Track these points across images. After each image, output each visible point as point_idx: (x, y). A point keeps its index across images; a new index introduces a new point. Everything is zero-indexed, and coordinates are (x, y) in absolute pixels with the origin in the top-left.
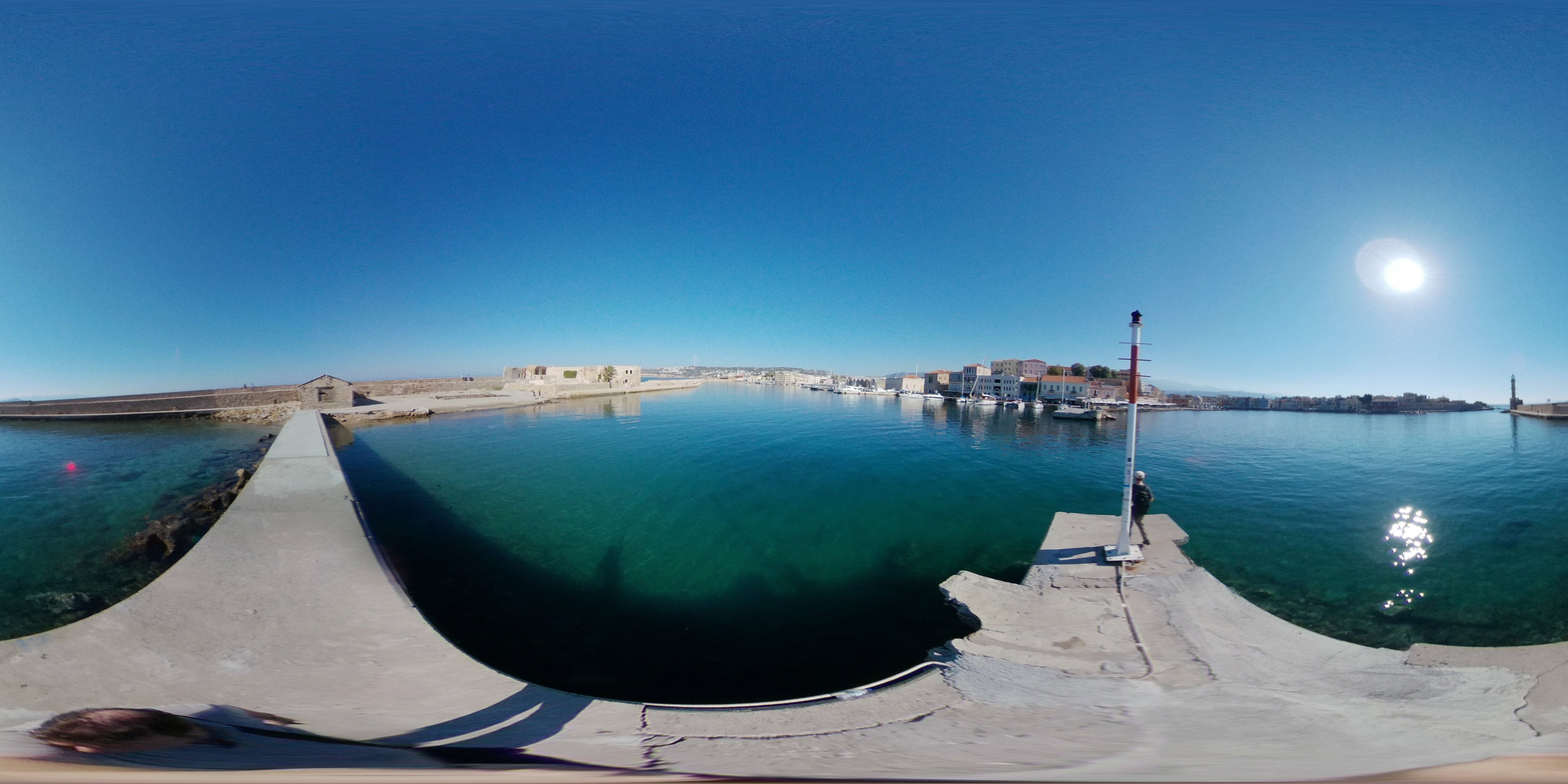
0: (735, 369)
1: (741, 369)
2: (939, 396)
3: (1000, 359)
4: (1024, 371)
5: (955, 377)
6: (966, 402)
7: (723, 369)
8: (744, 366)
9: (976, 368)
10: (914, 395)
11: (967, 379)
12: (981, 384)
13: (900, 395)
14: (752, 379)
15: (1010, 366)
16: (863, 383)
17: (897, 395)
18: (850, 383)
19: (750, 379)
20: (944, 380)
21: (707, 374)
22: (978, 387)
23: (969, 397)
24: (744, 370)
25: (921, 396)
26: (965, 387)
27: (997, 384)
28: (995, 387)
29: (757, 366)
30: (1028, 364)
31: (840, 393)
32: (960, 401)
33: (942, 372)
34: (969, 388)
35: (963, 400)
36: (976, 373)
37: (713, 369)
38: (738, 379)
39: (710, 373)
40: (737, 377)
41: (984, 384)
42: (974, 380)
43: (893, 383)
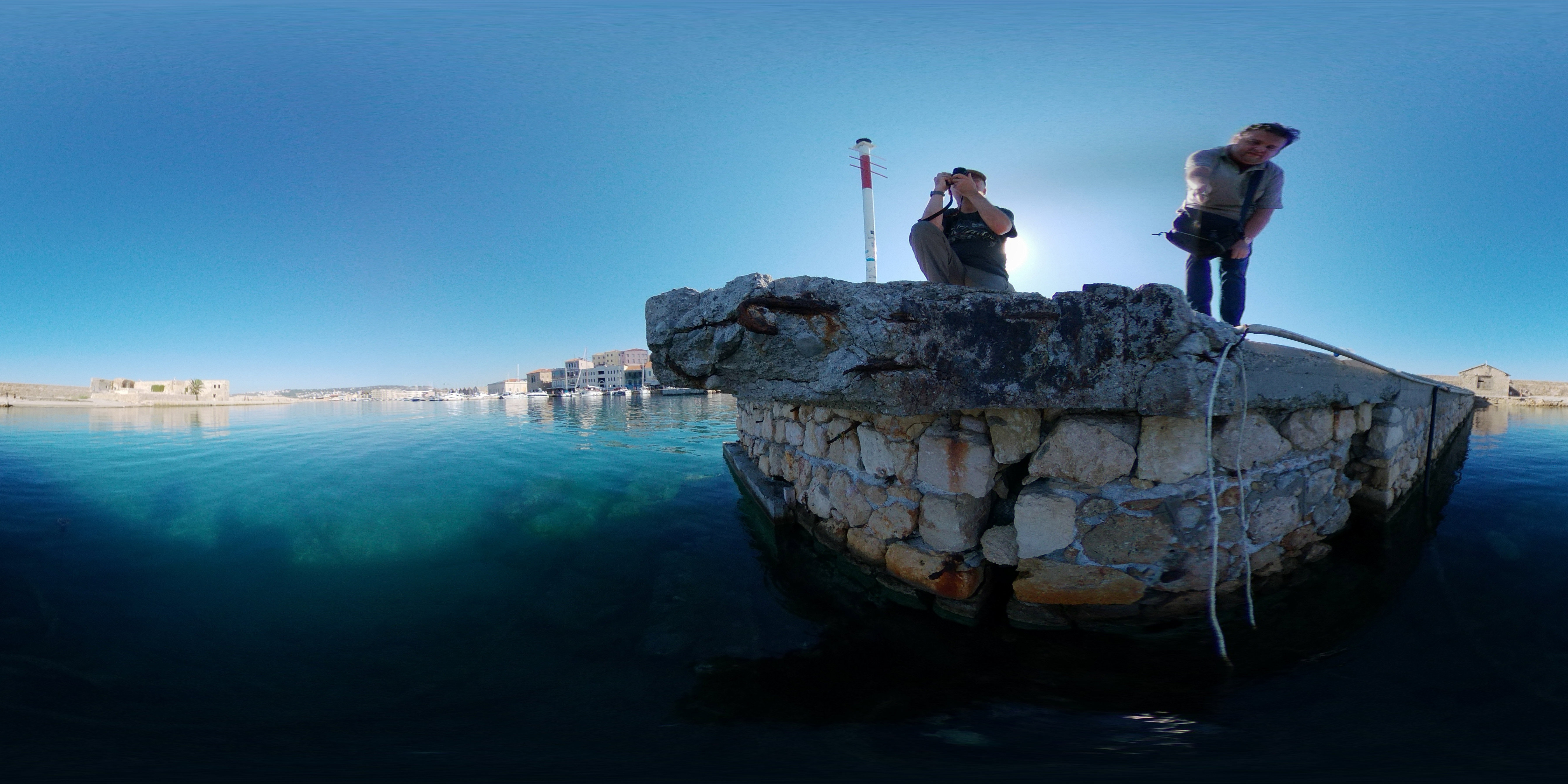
0: (331, 390)
1: (337, 390)
2: (544, 393)
3: (601, 351)
4: (627, 361)
5: (558, 374)
6: (571, 396)
7: (319, 391)
8: (340, 387)
9: (577, 362)
10: (518, 396)
11: (570, 374)
12: (585, 377)
13: (503, 397)
14: (347, 397)
15: (612, 358)
16: (466, 392)
17: (501, 398)
18: (452, 392)
19: (346, 398)
20: (547, 378)
21: (303, 396)
22: (581, 381)
23: (574, 391)
24: (340, 390)
25: (525, 396)
26: (569, 382)
27: (601, 376)
28: (599, 379)
29: (353, 386)
30: (628, 353)
31: (442, 400)
32: (565, 396)
33: (543, 370)
34: (574, 383)
35: (568, 394)
36: (578, 367)
37: (309, 391)
38: (334, 399)
39: (305, 396)
40: (333, 397)
41: (588, 377)
42: (577, 374)
43: (496, 388)
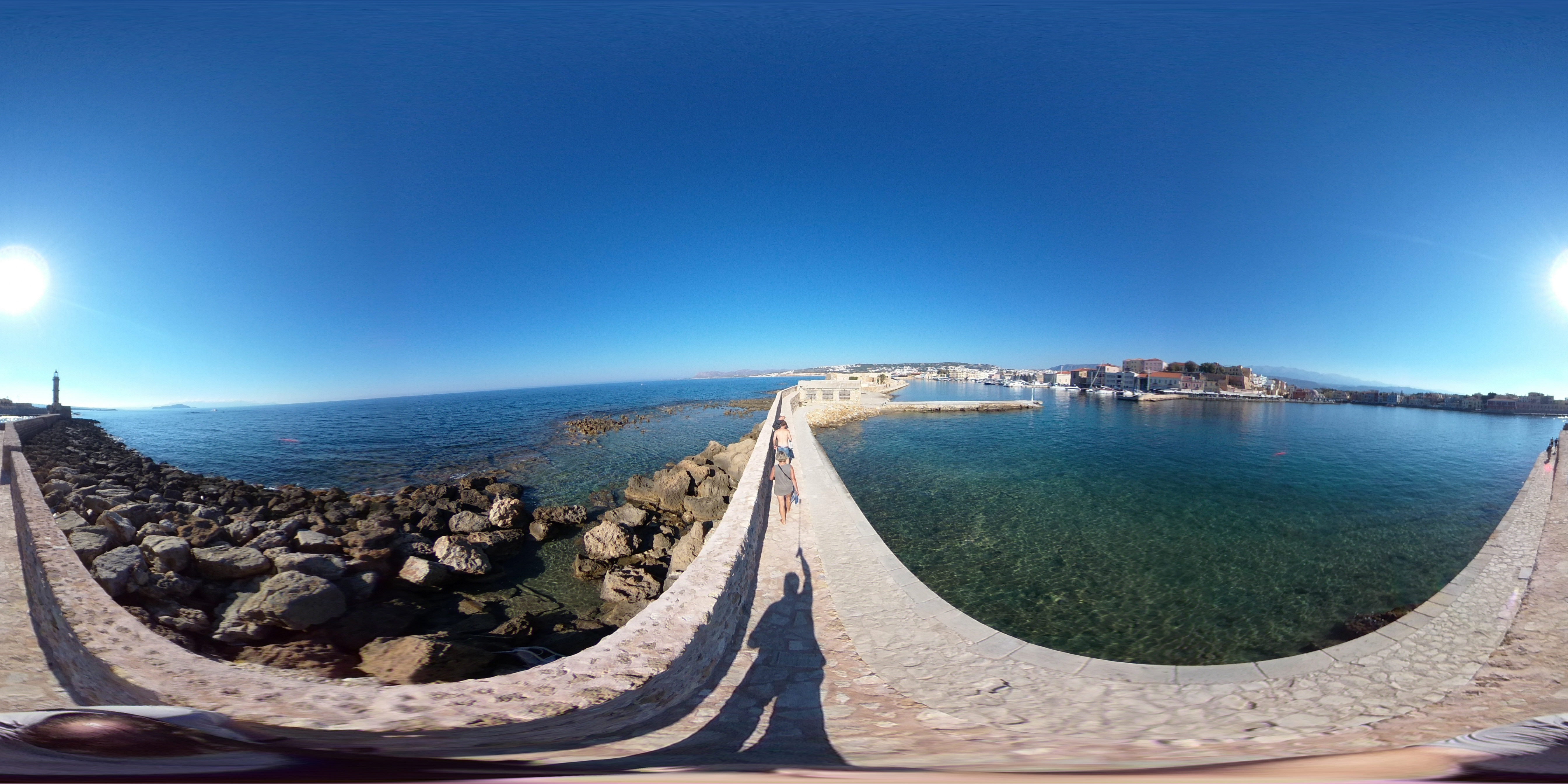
2: (1077, 387)
3: (1129, 358)
5: (1092, 372)
6: (1093, 392)
9: (1109, 366)
11: (1100, 374)
13: (1052, 387)
15: (1136, 365)
16: (1025, 378)
17: (1050, 387)
18: (1015, 378)
20: (1083, 374)
23: (1096, 388)
25: (1065, 388)
26: (1096, 380)
27: (1119, 379)
30: (1149, 362)
31: (1008, 387)
32: (1090, 391)
33: (1085, 368)
34: (1099, 381)
35: (1092, 390)
36: (1107, 369)
41: (1110, 378)
42: (1104, 374)
43: (1049, 379)
